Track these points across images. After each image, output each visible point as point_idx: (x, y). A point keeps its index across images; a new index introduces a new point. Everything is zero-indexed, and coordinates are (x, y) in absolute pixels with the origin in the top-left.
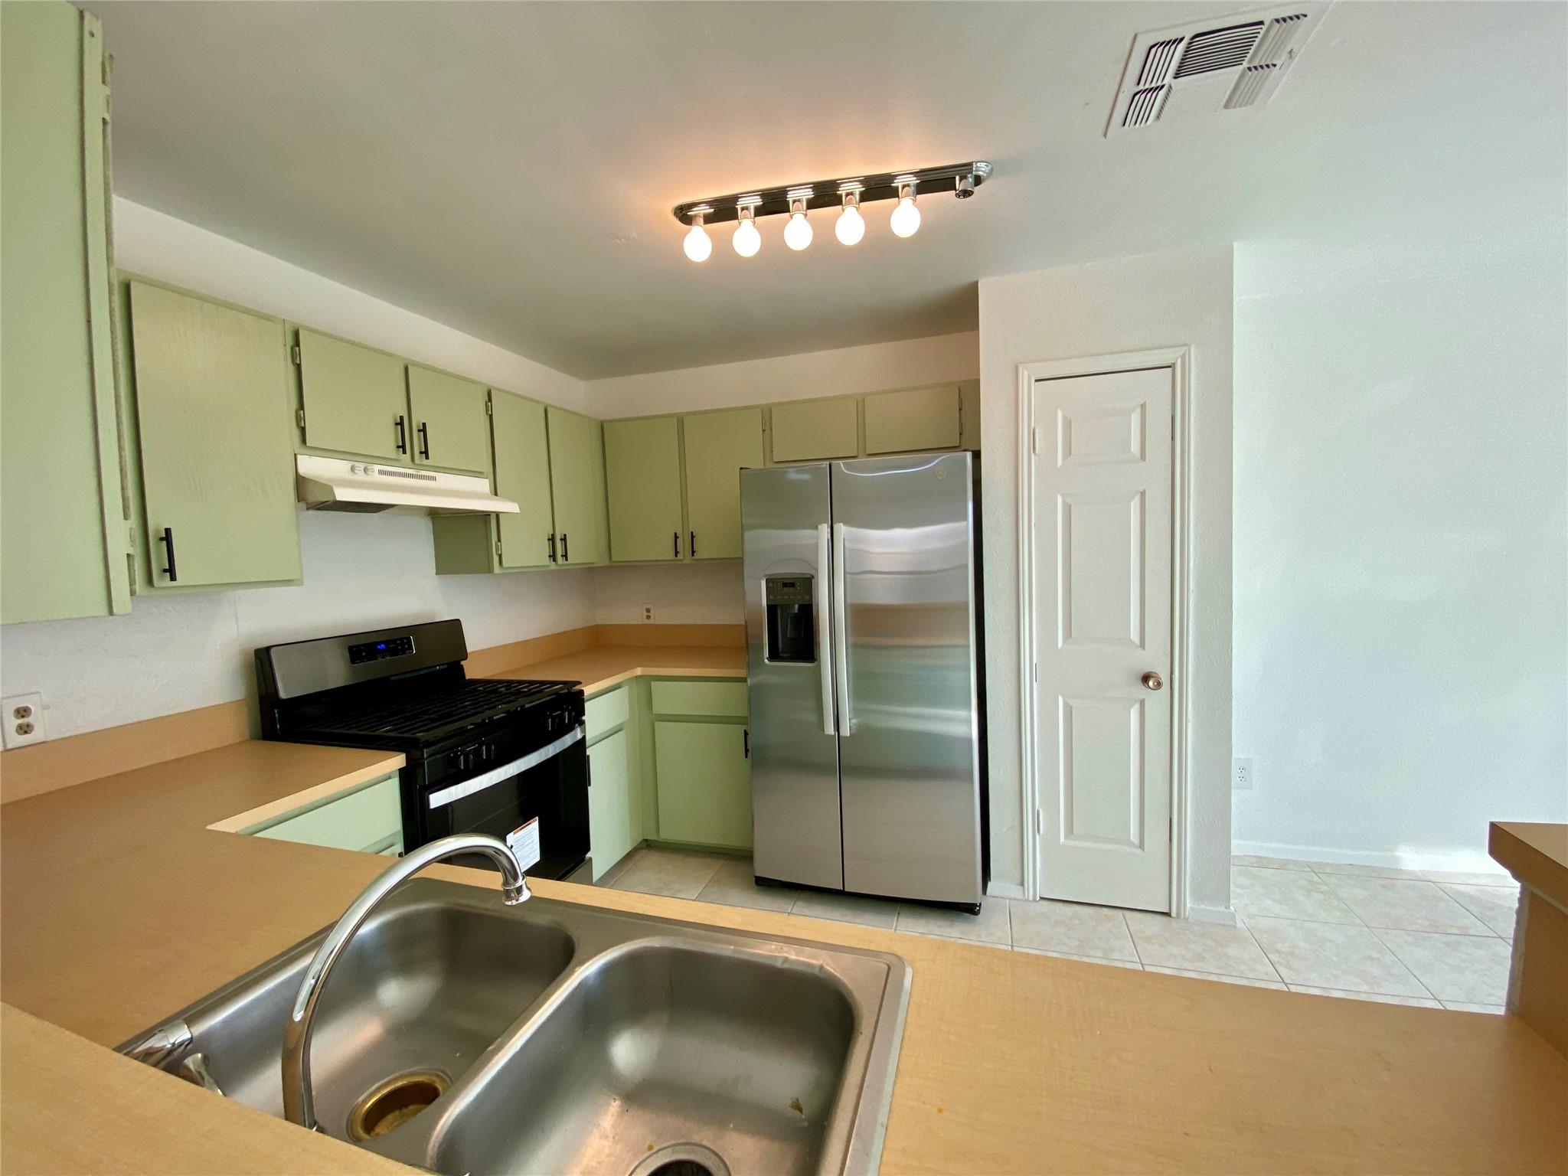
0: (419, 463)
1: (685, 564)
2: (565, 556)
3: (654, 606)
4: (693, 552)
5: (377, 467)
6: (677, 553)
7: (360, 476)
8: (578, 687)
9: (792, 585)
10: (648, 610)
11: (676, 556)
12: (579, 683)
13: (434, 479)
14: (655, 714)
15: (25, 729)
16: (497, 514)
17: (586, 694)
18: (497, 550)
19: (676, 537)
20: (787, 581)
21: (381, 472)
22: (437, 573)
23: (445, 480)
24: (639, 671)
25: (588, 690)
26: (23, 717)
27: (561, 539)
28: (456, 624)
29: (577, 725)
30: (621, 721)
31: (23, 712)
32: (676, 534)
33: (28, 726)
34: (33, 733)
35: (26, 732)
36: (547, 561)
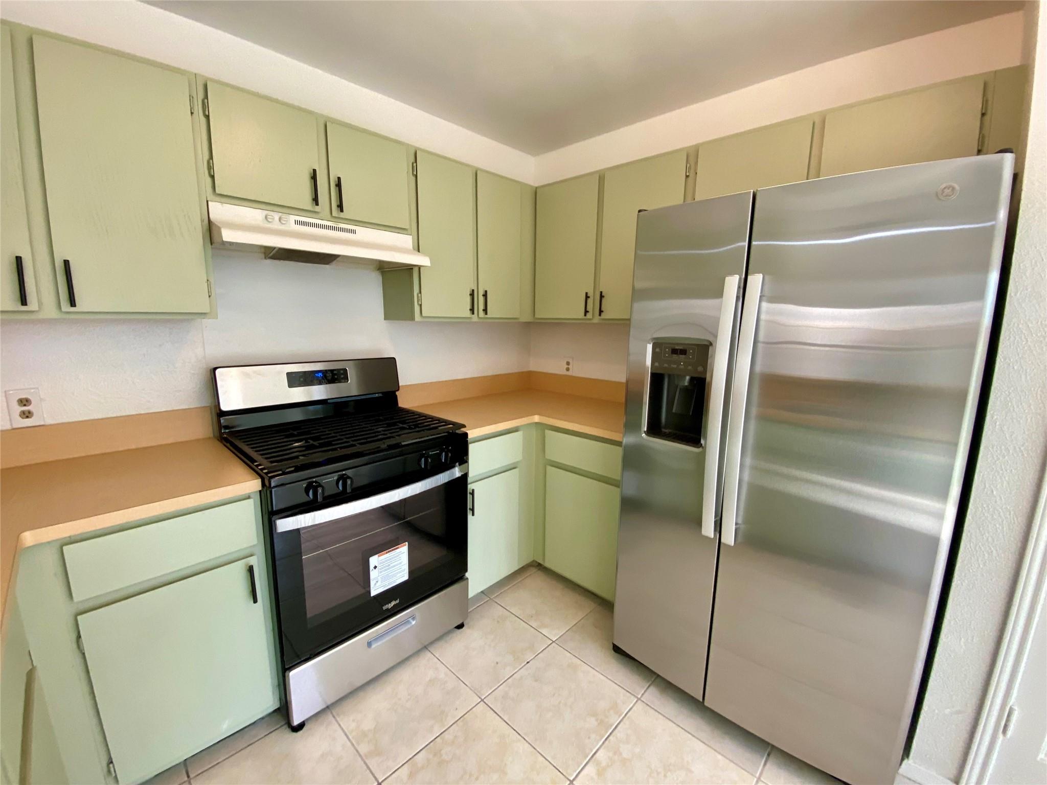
0: (337, 216)
1: (594, 324)
2: (485, 310)
3: (573, 360)
4: (601, 312)
5: (293, 218)
6: (586, 312)
7: (276, 225)
8: (463, 430)
9: (683, 352)
10: (568, 363)
11: (585, 315)
12: (464, 426)
13: (354, 232)
14: (547, 460)
15: (27, 415)
16: (419, 267)
17: (470, 436)
18: (418, 301)
19: (587, 297)
20: (677, 347)
21: (297, 222)
22: (385, 319)
23: (363, 233)
24: (536, 418)
25: (472, 434)
26: (25, 405)
27: (483, 295)
28: (392, 362)
29: (457, 464)
30: (517, 460)
31: (24, 402)
32: (587, 293)
33: (29, 412)
34: (33, 418)
35: (27, 417)
36: (468, 314)
